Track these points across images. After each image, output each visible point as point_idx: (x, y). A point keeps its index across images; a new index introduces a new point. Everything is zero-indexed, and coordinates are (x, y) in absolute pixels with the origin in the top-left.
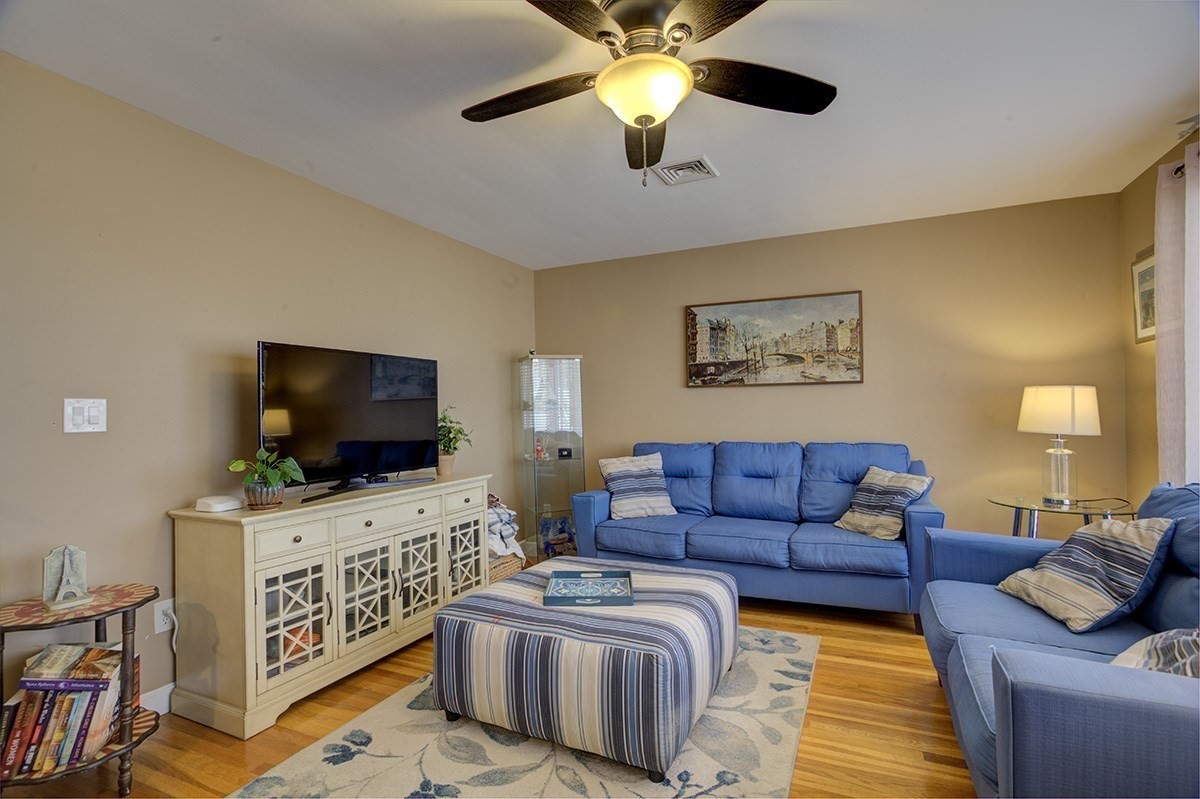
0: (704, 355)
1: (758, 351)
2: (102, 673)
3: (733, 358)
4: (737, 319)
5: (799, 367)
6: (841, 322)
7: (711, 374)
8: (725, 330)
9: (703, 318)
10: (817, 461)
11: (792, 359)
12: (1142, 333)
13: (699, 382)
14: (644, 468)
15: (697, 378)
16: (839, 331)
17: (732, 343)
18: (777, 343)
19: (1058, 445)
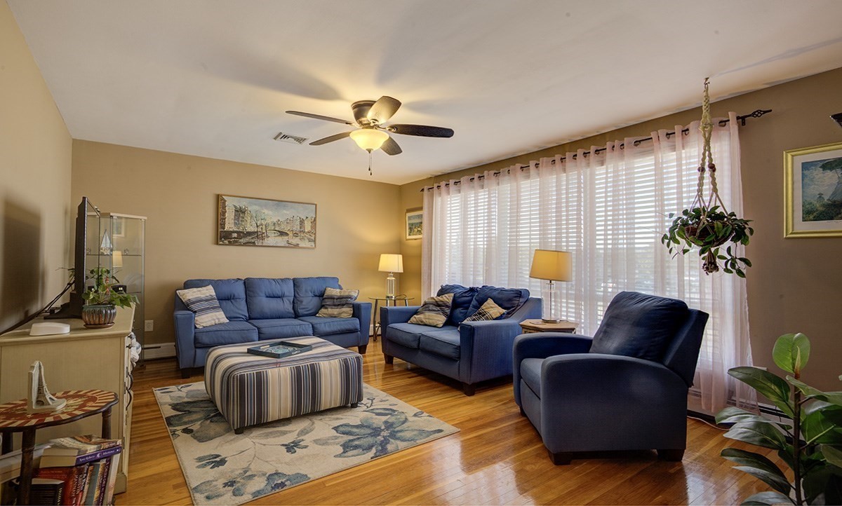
0: (230, 225)
1: (264, 226)
2: (116, 443)
3: (249, 230)
4: (252, 208)
5: (286, 238)
6: (307, 218)
7: (235, 238)
8: (244, 212)
9: (231, 204)
10: (304, 287)
11: (282, 233)
12: (408, 237)
13: (226, 242)
14: (208, 295)
15: (225, 239)
16: (306, 222)
17: (249, 221)
18: (274, 224)
19: (391, 276)
